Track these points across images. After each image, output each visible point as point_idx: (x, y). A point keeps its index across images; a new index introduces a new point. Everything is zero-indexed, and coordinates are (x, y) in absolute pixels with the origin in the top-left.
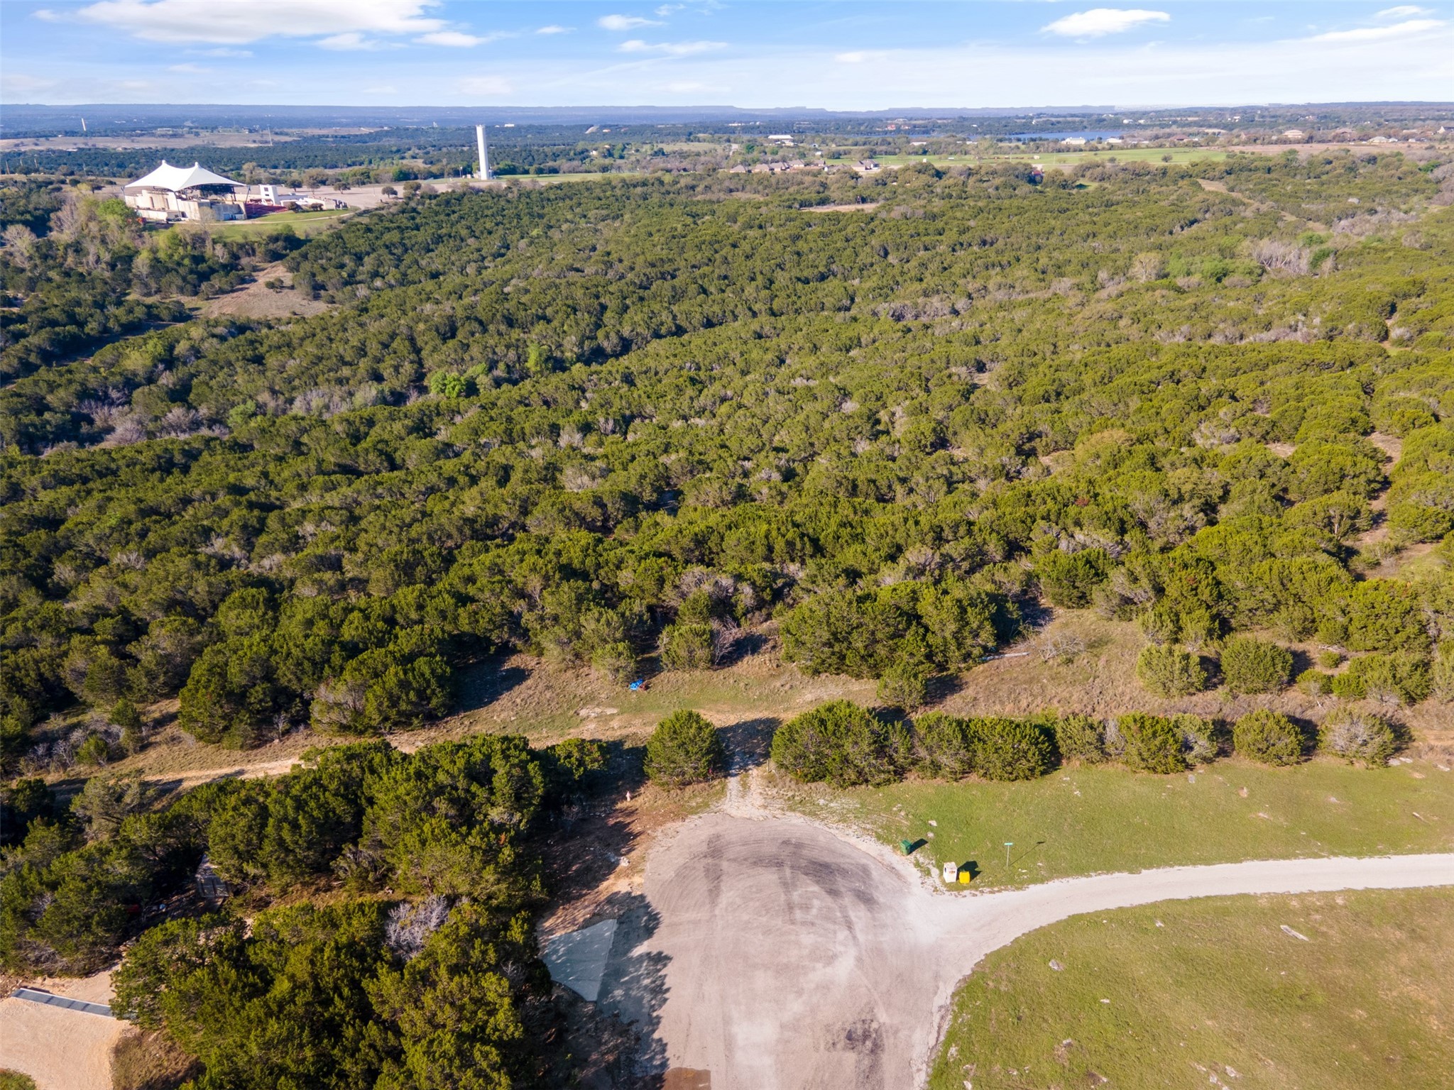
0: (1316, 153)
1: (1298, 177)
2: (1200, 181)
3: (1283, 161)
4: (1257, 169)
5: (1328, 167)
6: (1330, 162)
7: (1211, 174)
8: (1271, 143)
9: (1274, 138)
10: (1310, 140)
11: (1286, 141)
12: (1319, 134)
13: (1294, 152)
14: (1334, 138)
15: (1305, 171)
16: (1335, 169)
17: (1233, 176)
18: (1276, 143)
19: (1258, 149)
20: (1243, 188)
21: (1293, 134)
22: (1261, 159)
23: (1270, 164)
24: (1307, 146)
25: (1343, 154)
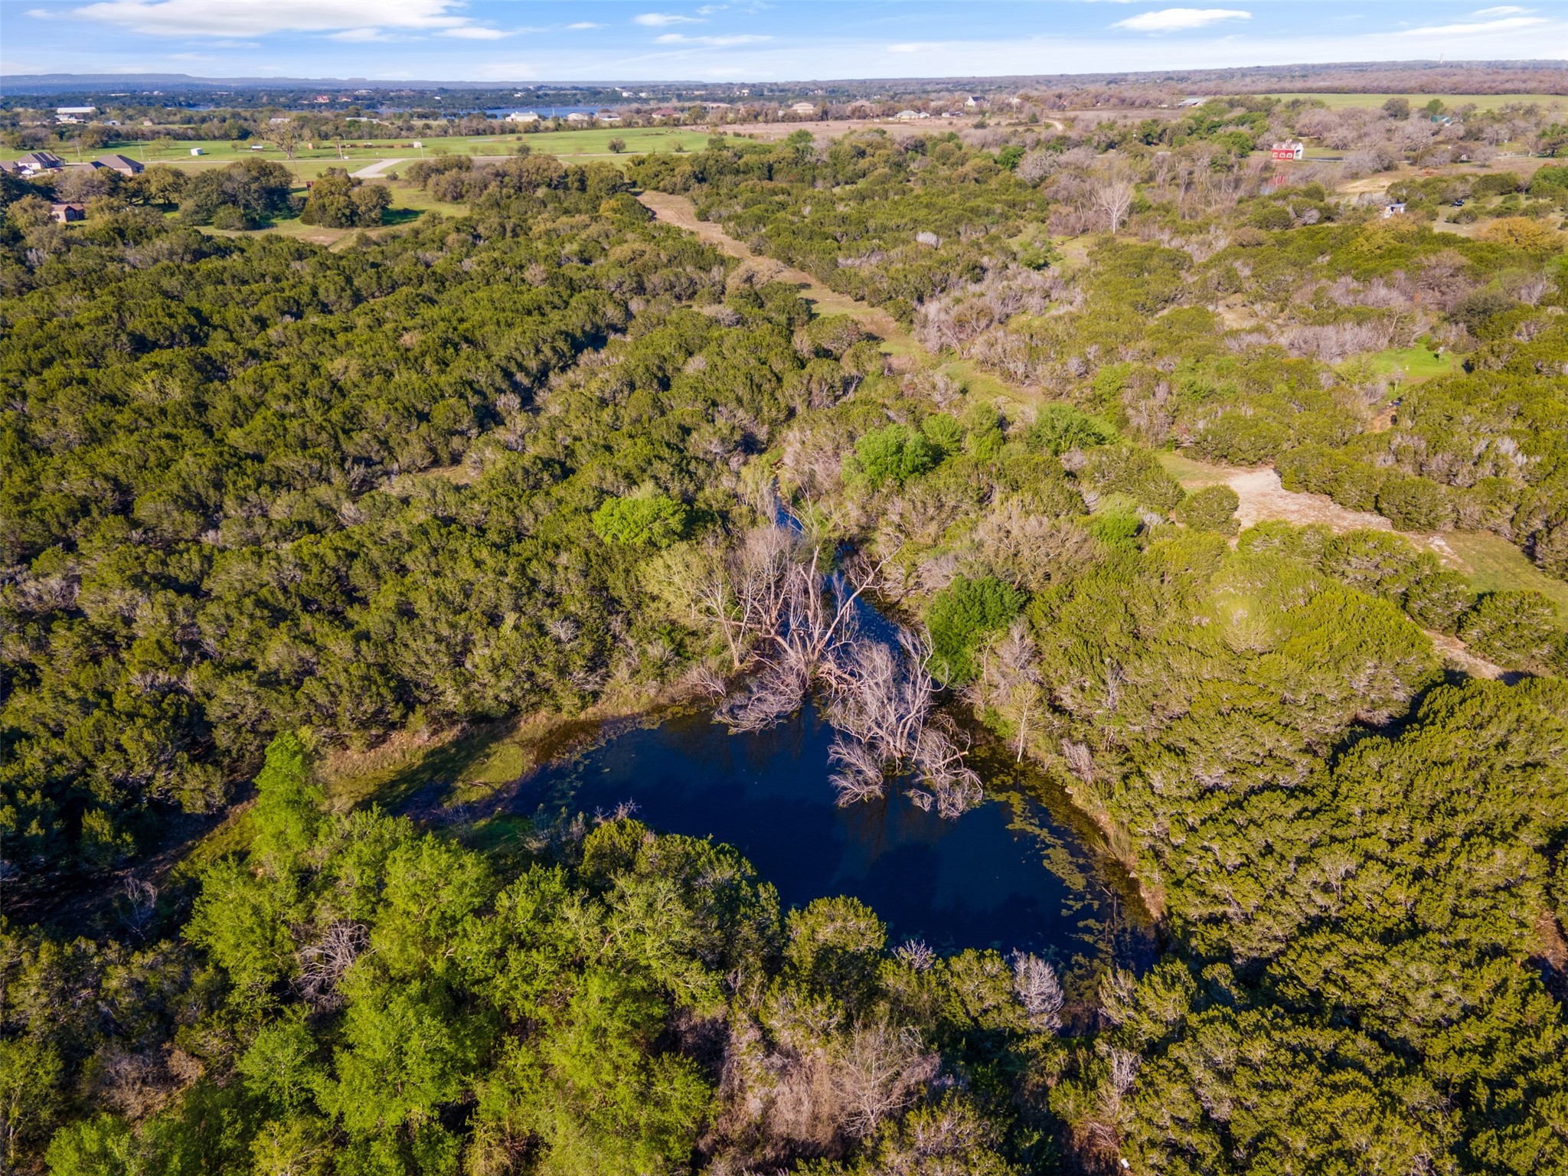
0: (838, 136)
1: (820, 183)
2: (647, 198)
3: (789, 153)
4: (747, 170)
5: (863, 163)
6: (862, 154)
7: (666, 182)
8: (776, 120)
9: (781, 113)
10: (824, 116)
11: (794, 118)
12: (834, 107)
13: (804, 136)
14: (854, 112)
15: (828, 171)
16: (874, 166)
17: (706, 186)
18: (783, 120)
19: (759, 129)
20: (724, 212)
21: (803, 108)
22: (753, 150)
23: (771, 158)
24: (822, 124)
25: (878, 138)
